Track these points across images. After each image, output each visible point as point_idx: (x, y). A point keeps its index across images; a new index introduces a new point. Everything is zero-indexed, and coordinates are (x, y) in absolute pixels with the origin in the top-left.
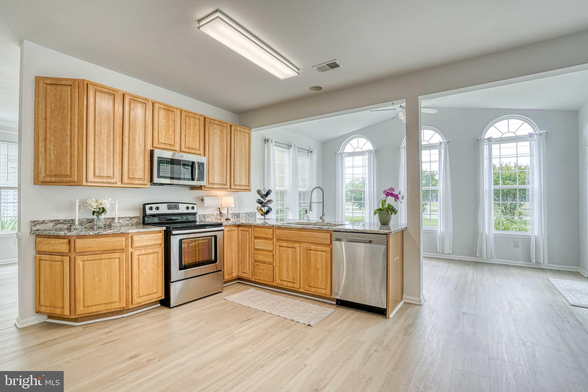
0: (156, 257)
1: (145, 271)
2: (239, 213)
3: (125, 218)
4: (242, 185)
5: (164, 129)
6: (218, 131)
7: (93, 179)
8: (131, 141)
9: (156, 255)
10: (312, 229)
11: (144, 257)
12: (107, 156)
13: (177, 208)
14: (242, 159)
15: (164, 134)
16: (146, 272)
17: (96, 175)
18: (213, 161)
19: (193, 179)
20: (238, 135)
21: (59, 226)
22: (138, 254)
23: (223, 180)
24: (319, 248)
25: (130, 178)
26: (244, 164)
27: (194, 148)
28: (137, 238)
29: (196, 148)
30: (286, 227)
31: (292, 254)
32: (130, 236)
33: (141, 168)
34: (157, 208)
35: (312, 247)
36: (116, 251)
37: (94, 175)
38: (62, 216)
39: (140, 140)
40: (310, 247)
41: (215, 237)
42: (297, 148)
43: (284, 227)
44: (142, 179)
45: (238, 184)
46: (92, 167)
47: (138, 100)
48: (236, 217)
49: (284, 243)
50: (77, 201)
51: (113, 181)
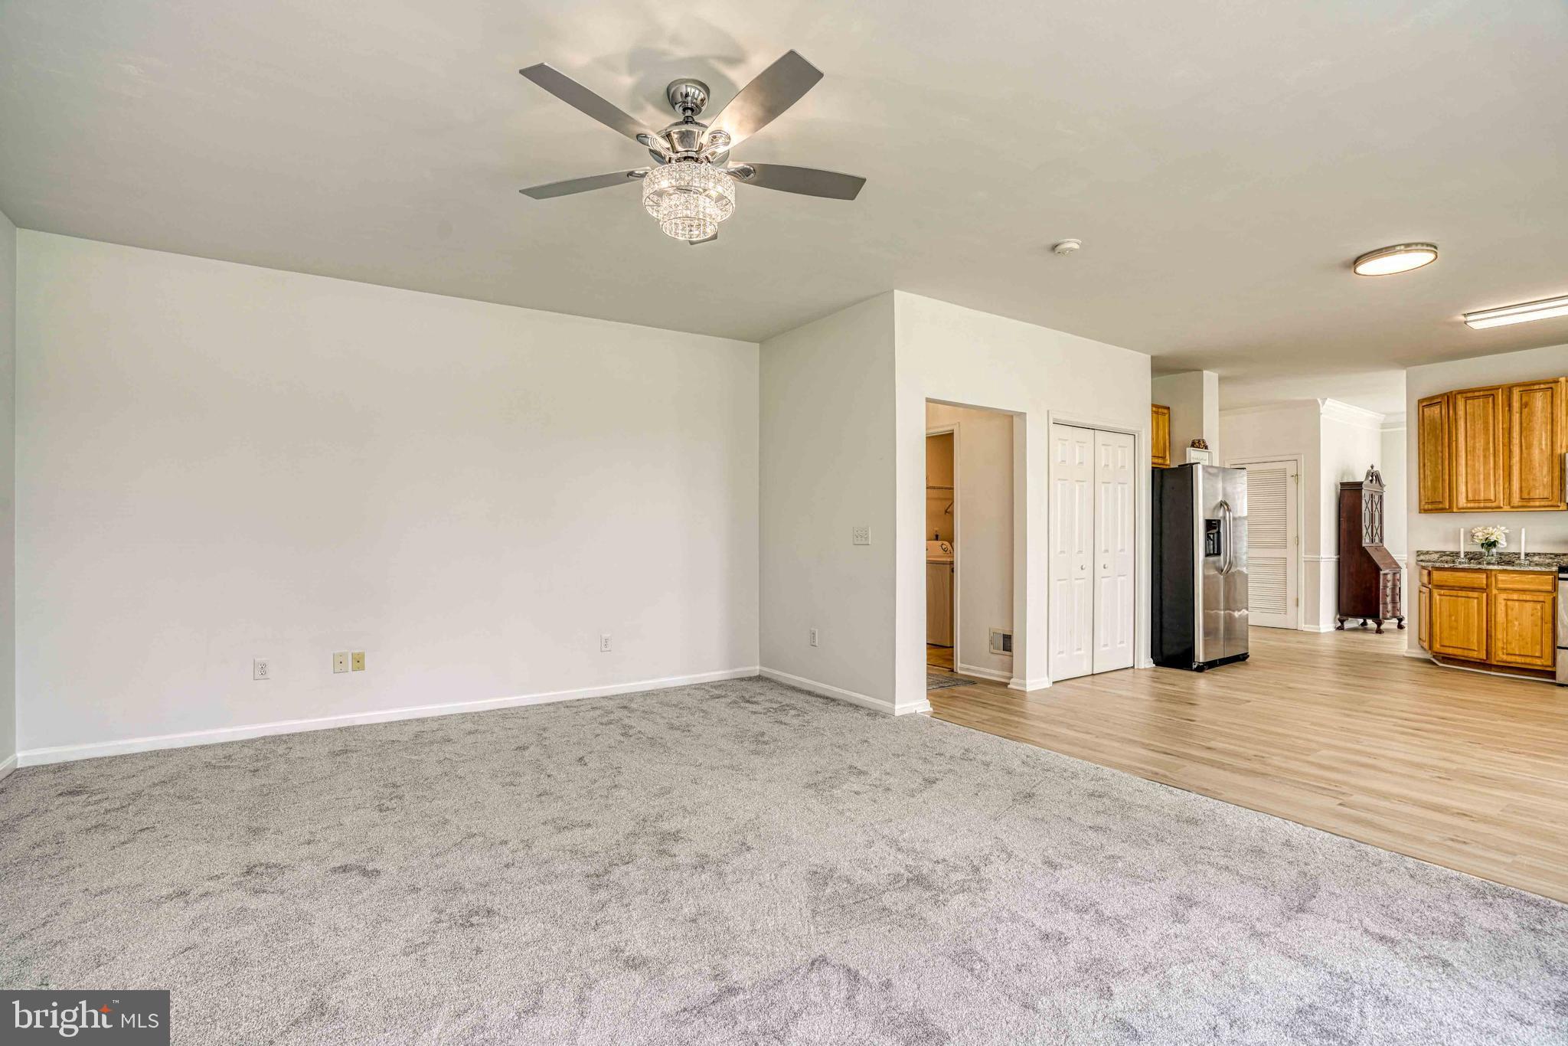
0: (1539, 607)
1: (1517, 623)
7: (1466, 504)
11: (1517, 603)
12: (1485, 473)
16: (1520, 625)
17: (1470, 500)
21: (1445, 558)
22: (1506, 598)
25: (1524, 499)
32: (1493, 573)
36: (1475, 589)
37: (1467, 500)
46: (1464, 489)
50: (1462, 530)
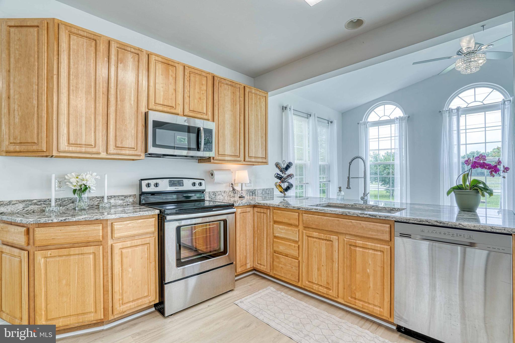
0: (146, 250)
1: (130, 270)
2: (255, 190)
3: (118, 196)
4: (258, 156)
5: (162, 87)
6: (229, 93)
7: (67, 148)
8: (119, 99)
9: (146, 247)
10: (358, 216)
11: (130, 250)
12: (86, 118)
13: (181, 184)
14: (258, 127)
15: (162, 93)
16: (132, 271)
17: (71, 142)
18: (224, 128)
19: (198, 149)
20: (253, 98)
21: (32, 207)
22: (121, 247)
23: (236, 150)
24: (370, 244)
25: (117, 147)
26: (260, 132)
27: (201, 111)
28: (118, 226)
29: (202, 112)
30: (317, 211)
31: (326, 248)
32: (109, 223)
33: (133, 134)
34: (156, 185)
35: (357, 241)
36: (91, 244)
37: (69, 143)
38: (37, 195)
39: (130, 99)
40: (355, 241)
41: (225, 221)
42: (318, 117)
43: (315, 211)
44: (134, 148)
45: (254, 156)
46: (65, 131)
47: (129, 49)
48: (251, 194)
49: (314, 233)
50: (53, 176)
51: (94, 150)
